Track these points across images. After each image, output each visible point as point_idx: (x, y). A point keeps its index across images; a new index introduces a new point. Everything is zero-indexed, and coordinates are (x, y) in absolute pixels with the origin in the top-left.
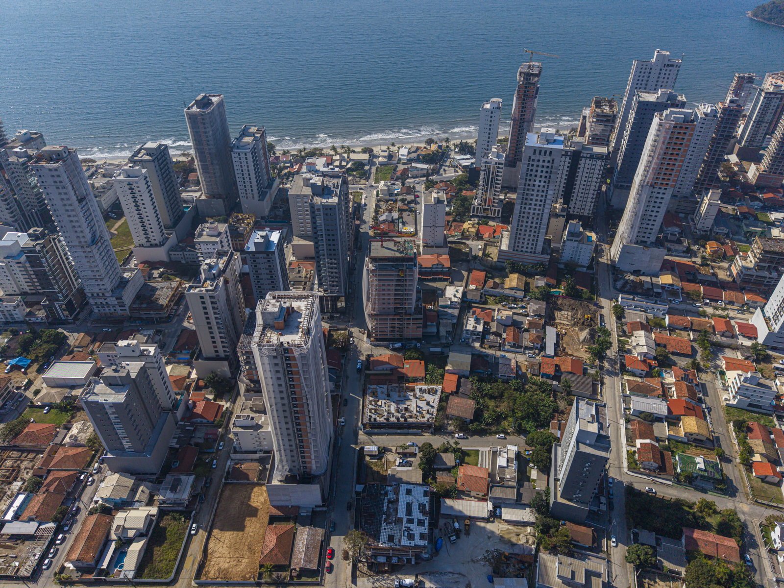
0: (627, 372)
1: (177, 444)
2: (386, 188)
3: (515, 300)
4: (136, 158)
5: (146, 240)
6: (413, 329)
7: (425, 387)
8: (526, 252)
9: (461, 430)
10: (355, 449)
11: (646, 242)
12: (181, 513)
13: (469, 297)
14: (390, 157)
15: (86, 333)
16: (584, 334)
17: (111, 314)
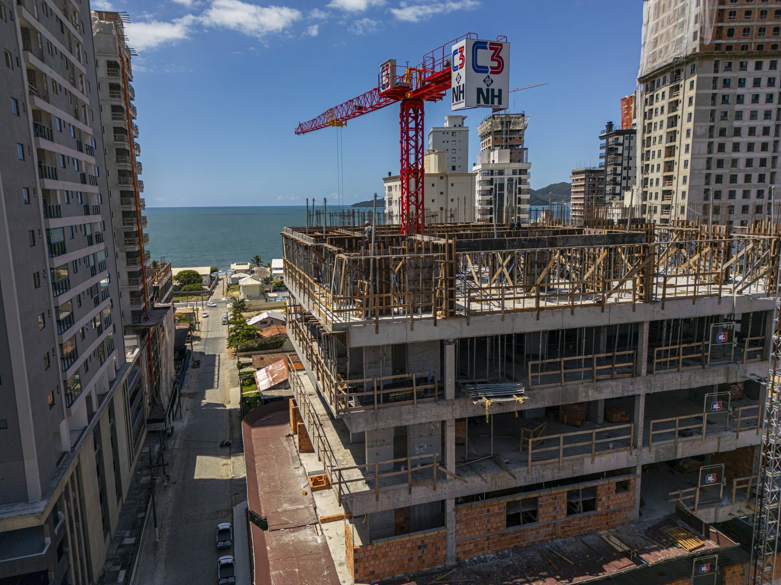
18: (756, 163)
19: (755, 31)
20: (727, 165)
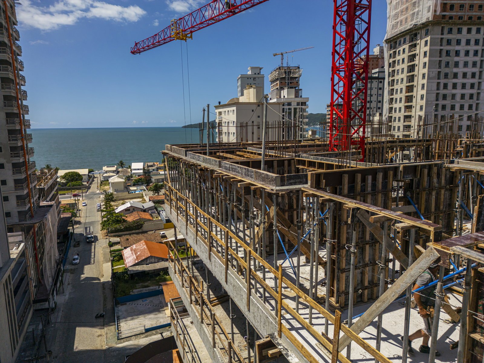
18: (467, 97)
19: (467, 7)
20: (449, 98)
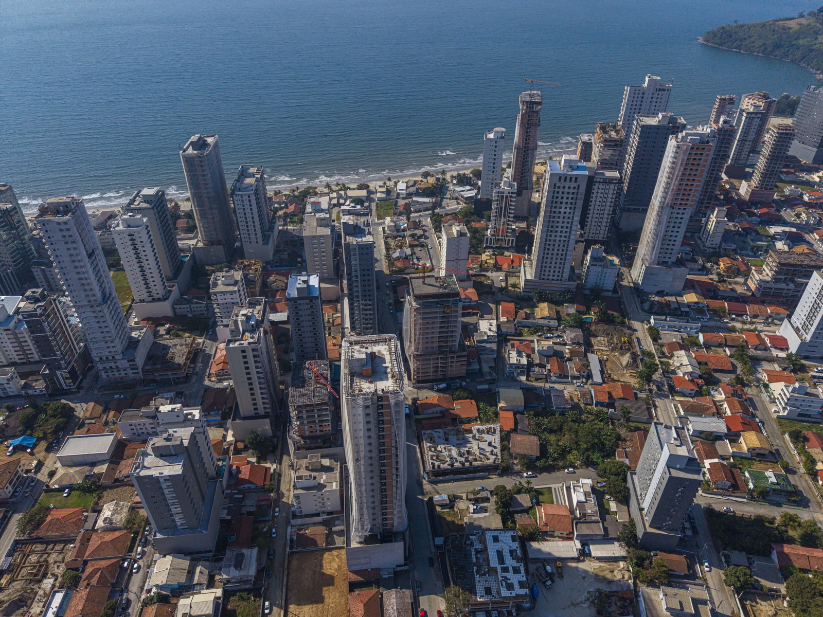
0: (677, 392)
1: (228, 515)
2: (393, 224)
3: (550, 329)
4: (132, 206)
5: (148, 294)
6: (456, 368)
7: (482, 427)
8: (553, 280)
9: (528, 469)
10: (423, 500)
11: (666, 262)
12: (249, 591)
13: (504, 330)
14: (388, 192)
15: (96, 402)
16: (626, 359)
17: (122, 378)
